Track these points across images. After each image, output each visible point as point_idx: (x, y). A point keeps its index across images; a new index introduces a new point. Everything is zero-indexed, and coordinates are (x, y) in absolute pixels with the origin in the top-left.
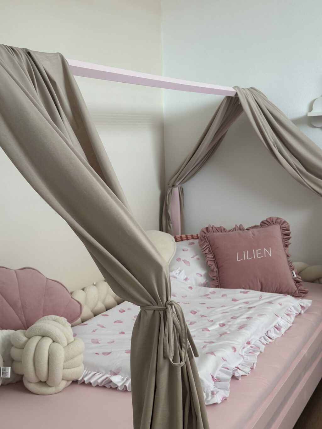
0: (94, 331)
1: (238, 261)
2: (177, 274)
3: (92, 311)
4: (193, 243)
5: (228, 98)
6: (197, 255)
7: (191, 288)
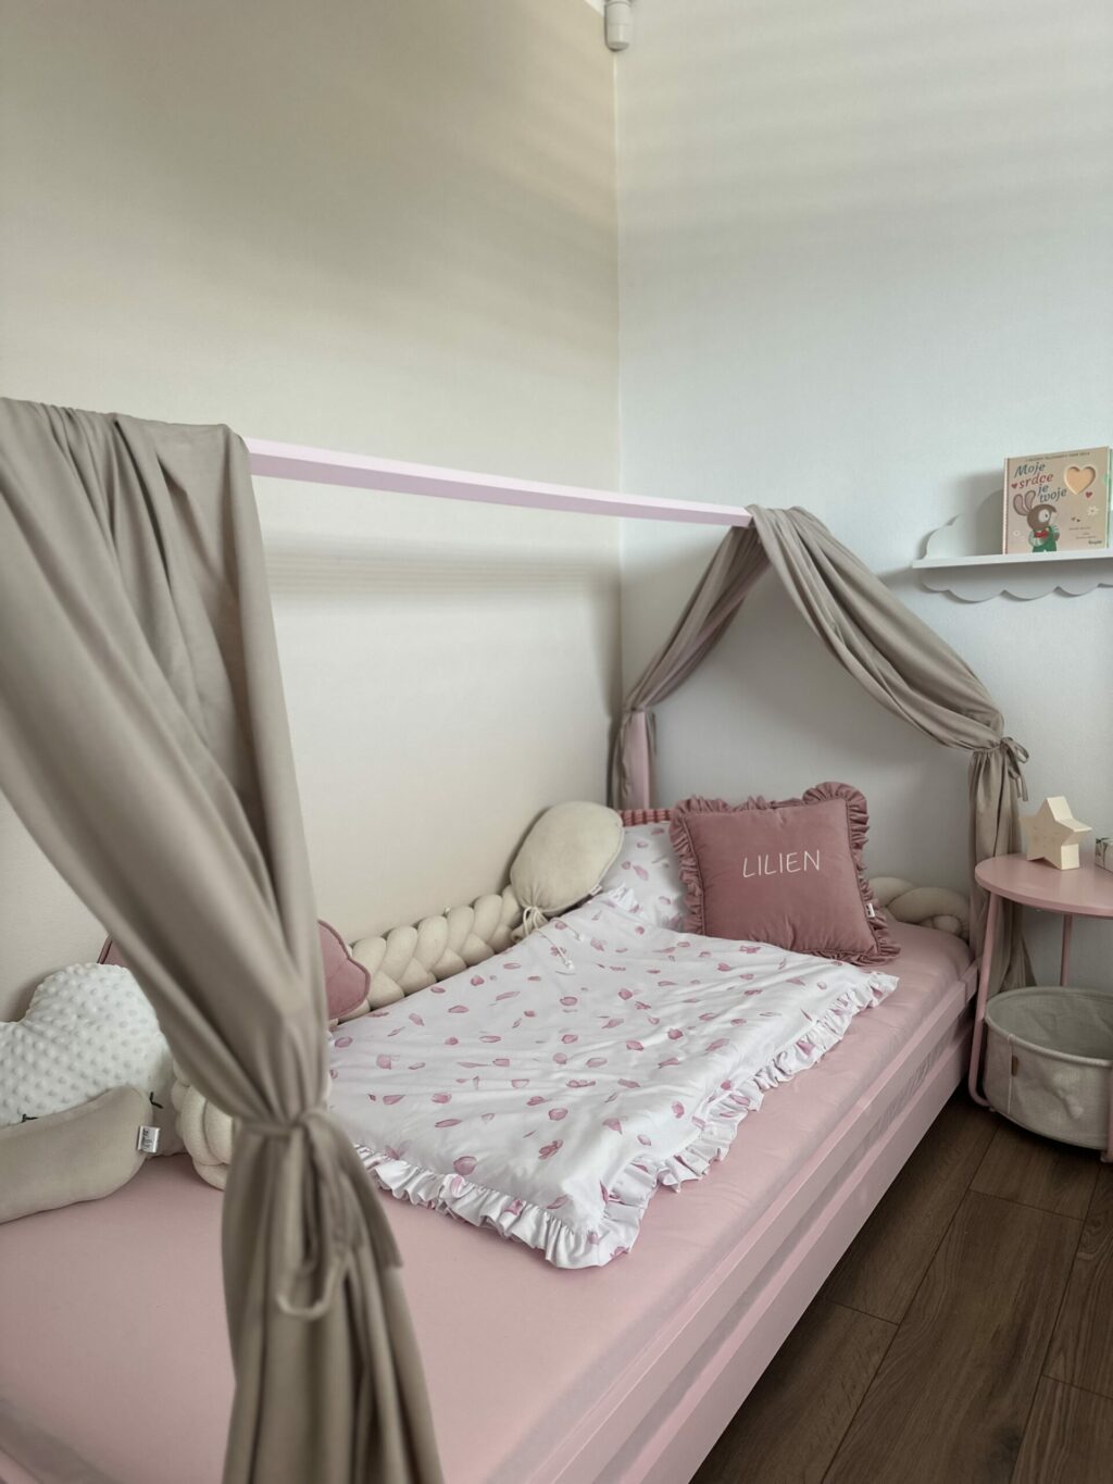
0: (394, 1033)
1: (745, 876)
2: (616, 897)
3: (432, 971)
4: (662, 831)
5: (736, 530)
6: (664, 857)
7: (641, 930)
